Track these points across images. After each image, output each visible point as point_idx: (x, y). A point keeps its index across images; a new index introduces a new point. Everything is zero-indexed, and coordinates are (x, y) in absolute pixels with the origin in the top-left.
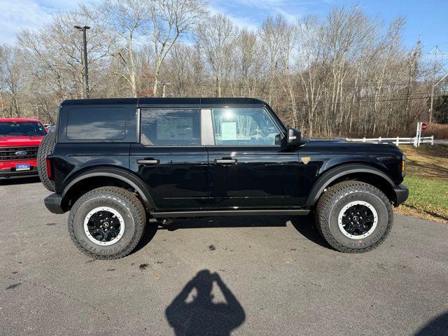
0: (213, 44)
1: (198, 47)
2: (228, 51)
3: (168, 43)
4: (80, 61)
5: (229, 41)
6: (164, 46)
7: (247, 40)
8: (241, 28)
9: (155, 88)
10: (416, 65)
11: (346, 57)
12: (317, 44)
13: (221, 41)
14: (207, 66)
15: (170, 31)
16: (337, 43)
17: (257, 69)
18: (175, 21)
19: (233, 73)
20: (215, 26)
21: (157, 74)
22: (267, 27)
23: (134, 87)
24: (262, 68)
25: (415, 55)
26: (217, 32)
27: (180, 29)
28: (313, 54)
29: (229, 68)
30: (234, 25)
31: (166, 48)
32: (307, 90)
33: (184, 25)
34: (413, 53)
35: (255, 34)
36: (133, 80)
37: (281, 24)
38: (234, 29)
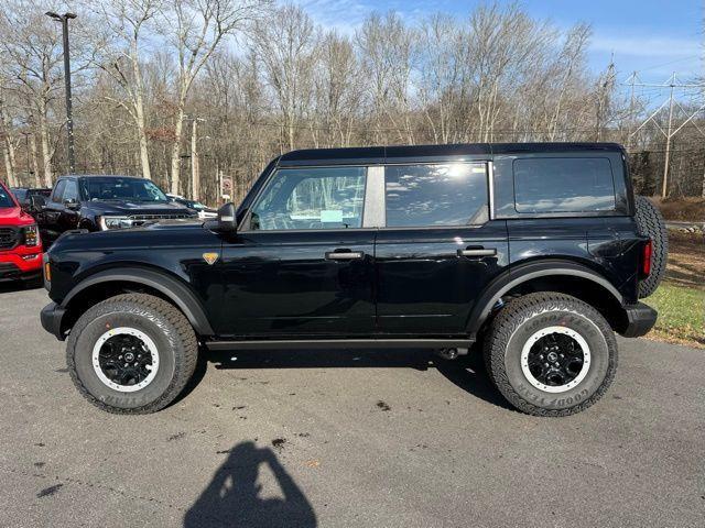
0: (280, 55)
1: (253, 58)
2: (305, 67)
3: (201, 50)
4: (41, 74)
5: (306, 51)
6: (195, 55)
7: (338, 52)
8: (326, 30)
9: (179, 126)
10: (607, 102)
11: (499, 85)
12: (452, 62)
13: (294, 50)
14: (270, 91)
15: (205, 29)
16: (485, 62)
17: (354, 100)
18: (215, 12)
19: (314, 105)
20: (282, 25)
21: (182, 103)
22: (371, 31)
23: (141, 124)
24: (362, 99)
25: (605, 86)
26: (286, 35)
27: (223, 26)
28: (447, 78)
29: (306, 97)
30: (316, 24)
31: (198, 60)
32: (436, 137)
33: (230, 20)
34: (602, 83)
35: (350, 40)
36: (140, 111)
37: (395, 26)
38: (314, 31)
